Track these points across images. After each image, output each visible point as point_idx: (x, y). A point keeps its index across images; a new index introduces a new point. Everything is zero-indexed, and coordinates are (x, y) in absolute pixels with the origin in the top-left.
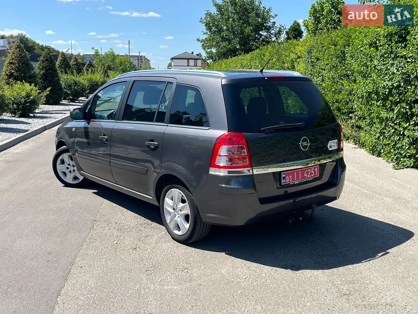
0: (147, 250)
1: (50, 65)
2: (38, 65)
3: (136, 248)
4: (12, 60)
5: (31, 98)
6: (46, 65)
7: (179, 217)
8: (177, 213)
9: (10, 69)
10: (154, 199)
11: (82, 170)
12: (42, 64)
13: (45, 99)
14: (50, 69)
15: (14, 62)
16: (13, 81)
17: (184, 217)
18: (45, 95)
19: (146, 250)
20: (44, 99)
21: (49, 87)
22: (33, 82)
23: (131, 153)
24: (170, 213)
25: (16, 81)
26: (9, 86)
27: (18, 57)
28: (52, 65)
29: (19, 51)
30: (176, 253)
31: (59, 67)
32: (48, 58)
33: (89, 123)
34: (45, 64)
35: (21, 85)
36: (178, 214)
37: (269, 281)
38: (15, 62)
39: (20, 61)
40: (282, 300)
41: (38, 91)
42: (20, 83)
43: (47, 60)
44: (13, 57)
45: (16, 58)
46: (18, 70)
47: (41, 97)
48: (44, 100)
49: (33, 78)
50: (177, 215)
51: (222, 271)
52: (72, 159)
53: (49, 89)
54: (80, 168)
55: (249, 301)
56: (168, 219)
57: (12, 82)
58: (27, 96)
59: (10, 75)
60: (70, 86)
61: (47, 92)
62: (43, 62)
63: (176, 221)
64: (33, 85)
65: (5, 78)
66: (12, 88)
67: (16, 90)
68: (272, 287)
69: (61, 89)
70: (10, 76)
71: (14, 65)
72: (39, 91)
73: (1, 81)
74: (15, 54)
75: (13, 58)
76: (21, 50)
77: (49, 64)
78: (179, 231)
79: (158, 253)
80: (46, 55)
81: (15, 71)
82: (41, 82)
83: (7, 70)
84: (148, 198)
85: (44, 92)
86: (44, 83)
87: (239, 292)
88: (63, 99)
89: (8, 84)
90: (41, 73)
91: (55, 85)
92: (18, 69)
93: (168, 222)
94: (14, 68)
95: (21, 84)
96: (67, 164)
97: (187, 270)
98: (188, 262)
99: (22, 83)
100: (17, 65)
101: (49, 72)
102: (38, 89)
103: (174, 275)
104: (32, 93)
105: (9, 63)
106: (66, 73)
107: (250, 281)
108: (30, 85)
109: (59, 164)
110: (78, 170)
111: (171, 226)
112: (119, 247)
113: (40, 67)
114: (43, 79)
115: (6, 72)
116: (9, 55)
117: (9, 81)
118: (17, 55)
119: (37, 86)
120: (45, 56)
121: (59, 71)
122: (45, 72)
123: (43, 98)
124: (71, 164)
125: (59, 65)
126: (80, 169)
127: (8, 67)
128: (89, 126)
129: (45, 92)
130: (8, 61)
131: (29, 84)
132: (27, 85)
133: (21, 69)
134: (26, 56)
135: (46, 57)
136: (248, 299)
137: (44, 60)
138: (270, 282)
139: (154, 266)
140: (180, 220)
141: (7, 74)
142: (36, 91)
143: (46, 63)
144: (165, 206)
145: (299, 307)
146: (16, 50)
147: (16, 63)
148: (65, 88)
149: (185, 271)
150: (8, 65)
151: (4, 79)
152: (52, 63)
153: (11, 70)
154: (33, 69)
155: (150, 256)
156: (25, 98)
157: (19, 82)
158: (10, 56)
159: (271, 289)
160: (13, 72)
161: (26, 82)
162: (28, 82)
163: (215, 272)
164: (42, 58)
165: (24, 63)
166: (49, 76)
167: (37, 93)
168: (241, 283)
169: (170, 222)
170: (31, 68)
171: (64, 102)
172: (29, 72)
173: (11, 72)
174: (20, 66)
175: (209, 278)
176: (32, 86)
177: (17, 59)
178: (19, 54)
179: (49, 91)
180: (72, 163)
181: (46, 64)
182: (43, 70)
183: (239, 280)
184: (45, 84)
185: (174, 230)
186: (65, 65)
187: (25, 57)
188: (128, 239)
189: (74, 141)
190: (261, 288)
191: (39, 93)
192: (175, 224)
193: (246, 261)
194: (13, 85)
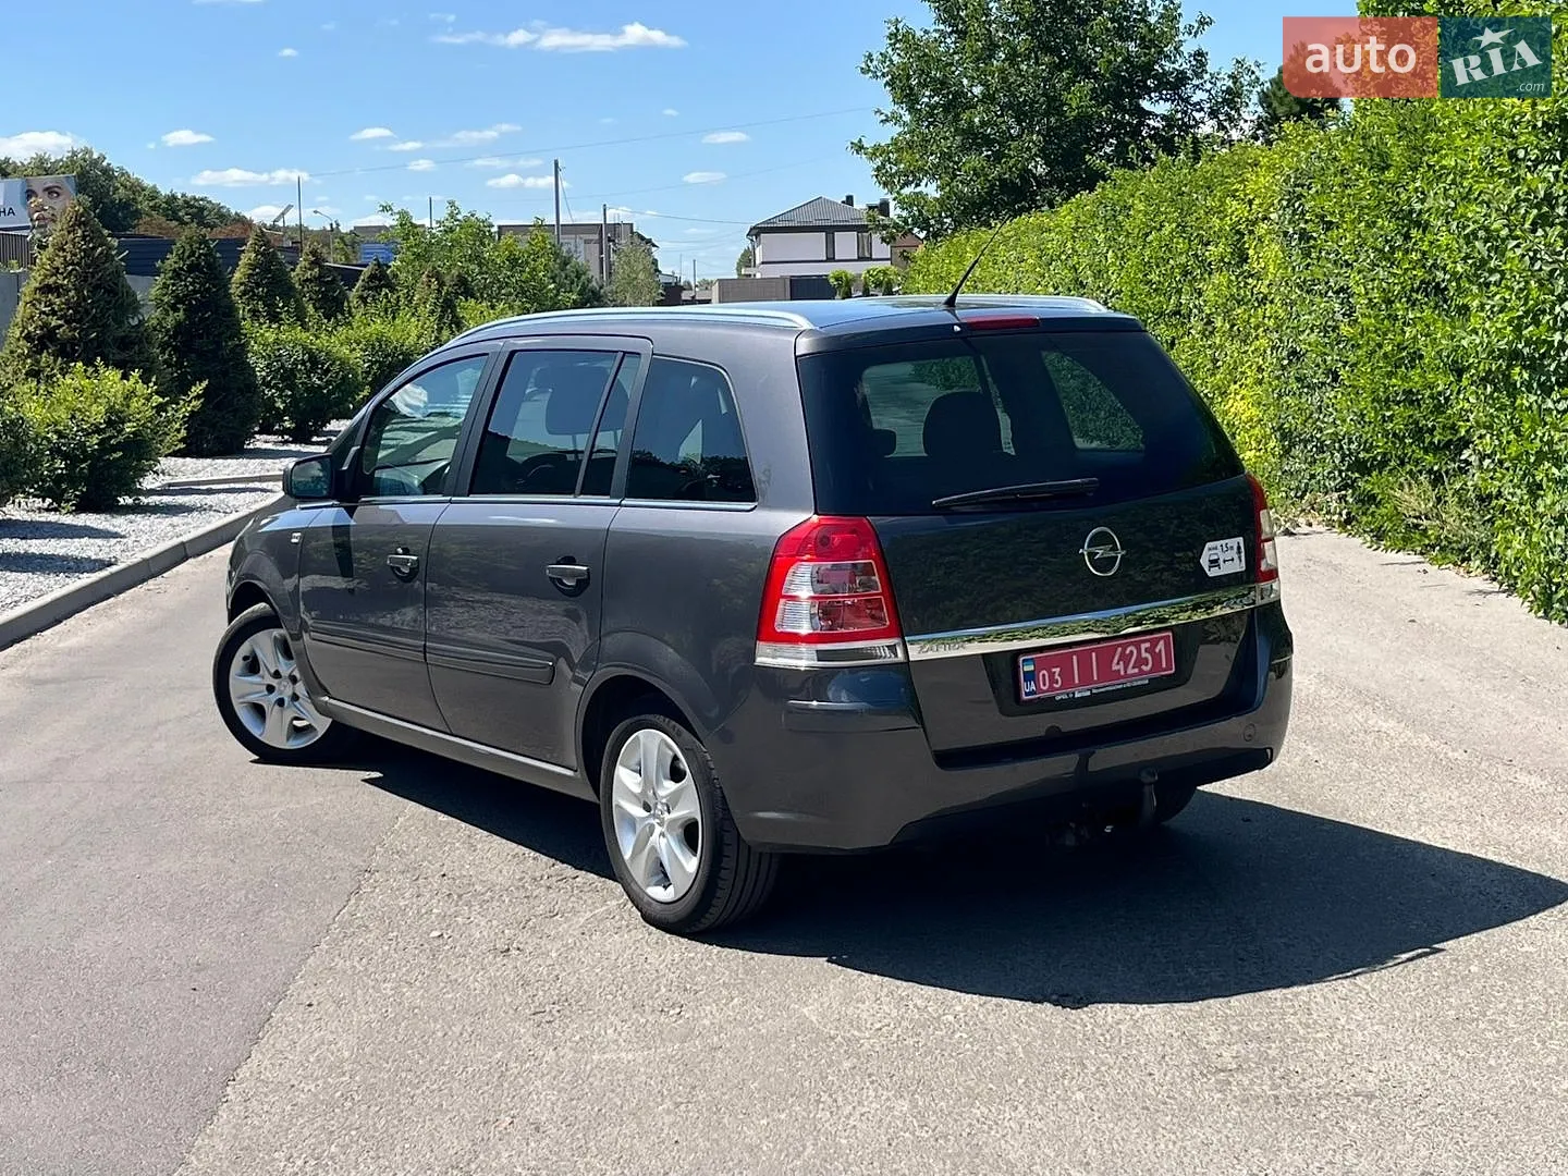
0: (547, 954)
1: (207, 290)
2: (154, 291)
3: (508, 950)
4: (52, 276)
5: (128, 430)
6: (191, 288)
7: (662, 834)
8: (658, 821)
9: (44, 313)
10: (579, 776)
11: (327, 693)
12: (174, 285)
13: (183, 433)
14: (203, 306)
15: (62, 285)
16: (55, 361)
17: (680, 831)
18: (184, 416)
19: (543, 954)
20: (178, 431)
21: (201, 382)
22: (134, 362)
23: (519, 623)
24: (632, 822)
25: (67, 363)
26: (39, 382)
27: (78, 264)
28: (214, 287)
29: (84, 237)
30: (649, 961)
31: (244, 293)
32: (199, 257)
33: (351, 511)
34: (185, 285)
35: (89, 378)
36: (660, 824)
37: (959, 1034)
38: (65, 282)
39: (85, 281)
40: (991, 1085)
41: (157, 400)
42: (86, 371)
43: (192, 268)
44: (58, 262)
45: (70, 268)
46: (77, 314)
47: (169, 422)
48: (180, 436)
49: (136, 348)
50: (657, 825)
51: (805, 1010)
52: (288, 654)
53: (197, 389)
54: (316, 684)
55: (876, 1090)
56: (626, 845)
57: (48, 366)
58: (109, 423)
59: (41, 338)
60: (288, 377)
61: (194, 403)
62: (177, 274)
63: (653, 849)
64: (136, 374)
65: (20, 351)
66: (50, 390)
67: (65, 400)
68: (968, 1050)
69: (249, 386)
70: (43, 340)
71: (58, 297)
72: (161, 400)
73: (6, 366)
74: (64, 250)
75: (58, 269)
76: (92, 237)
77: (202, 285)
78: (665, 887)
79: (583, 963)
80: (191, 246)
81: (60, 322)
82: (165, 362)
83: (32, 317)
84: (559, 774)
85: (178, 404)
86: (179, 365)
87: (847, 1065)
88: (257, 429)
89: (34, 374)
90: (170, 322)
91: (225, 374)
92: (76, 312)
93: (627, 856)
94: (61, 310)
95: (88, 374)
96: (268, 670)
97: (678, 1010)
98: (688, 986)
99: (91, 369)
100: (72, 293)
101: (202, 320)
102: (157, 393)
103: (629, 1024)
104: (132, 410)
105: (40, 289)
106: (274, 317)
107: (895, 1036)
108: (125, 377)
109: (239, 671)
110: (311, 694)
111: (638, 871)
112: (447, 947)
113: (166, 299)
114: (175, 349)
115: (24, 328)
116: (43, 257)
117: (38, 362)
118: (75, 255)
119: (154, 379)
120: (187, 254)
121: (242, 311)
122: (185, 320)
123: (177, 426)
124: (285, 672)
125: (242, 288)
126: (316, 688)
127: (34, 305)
128: (353, 523)
129: (182, 402)
130: (35, 279)
131: (119, 373)
132: (113, 375)
133: (87, 312)
134: (108, 257)
135: (188, 257)
136: (872, 1083)
137: (181, 269)
138: (965, 1036)
139: (564, 998)
140: (666, 844)
141: (29, 332)
142: (148, 400)
143: (189, 279)
144: (617, 799)
145: (1044, 1105)
146: (72, 235)
147: (70, 286)
148: (268, 385)
149: (671, 1012)
150: (38, 296)
151: (15, 355)
152: (216, 278)
153: (48, 315)
154: (135, 307)
155: (555, 973)
156: (103, 431)
157: (80, 364)
158: (44, 260)
159: (960, 1056)
160: (53, 324)
161: (107, 366)
162: (118, 365)
163: (779, 1013)
164: (172, 261)
165: (97, 287)
166: (201, 337)
167: (153, 408)
168: (862, 1041)
169: (635, 854)
170: (129, 305)
171: (262, 442)
172: (120, 323)
173: (46, 325)
174: (85, 300)
175: (750, 1029)
176: (132, 380)
177: (73, 270)
178: (84, 250)
179: (198, 397)
180: (286, 668)
181: (191, 284)
182: (176, 310)
183: (856, 1033)
184: (185, 367)
185: (648, 886)
186: (266, 285)
187: (106, 262)
188: (483, 923)
189: (297, 587)
190: (929, 1052)
191: (161, 408)
192: (650, 863)
193: (899, 982)
194: (55, 379)
